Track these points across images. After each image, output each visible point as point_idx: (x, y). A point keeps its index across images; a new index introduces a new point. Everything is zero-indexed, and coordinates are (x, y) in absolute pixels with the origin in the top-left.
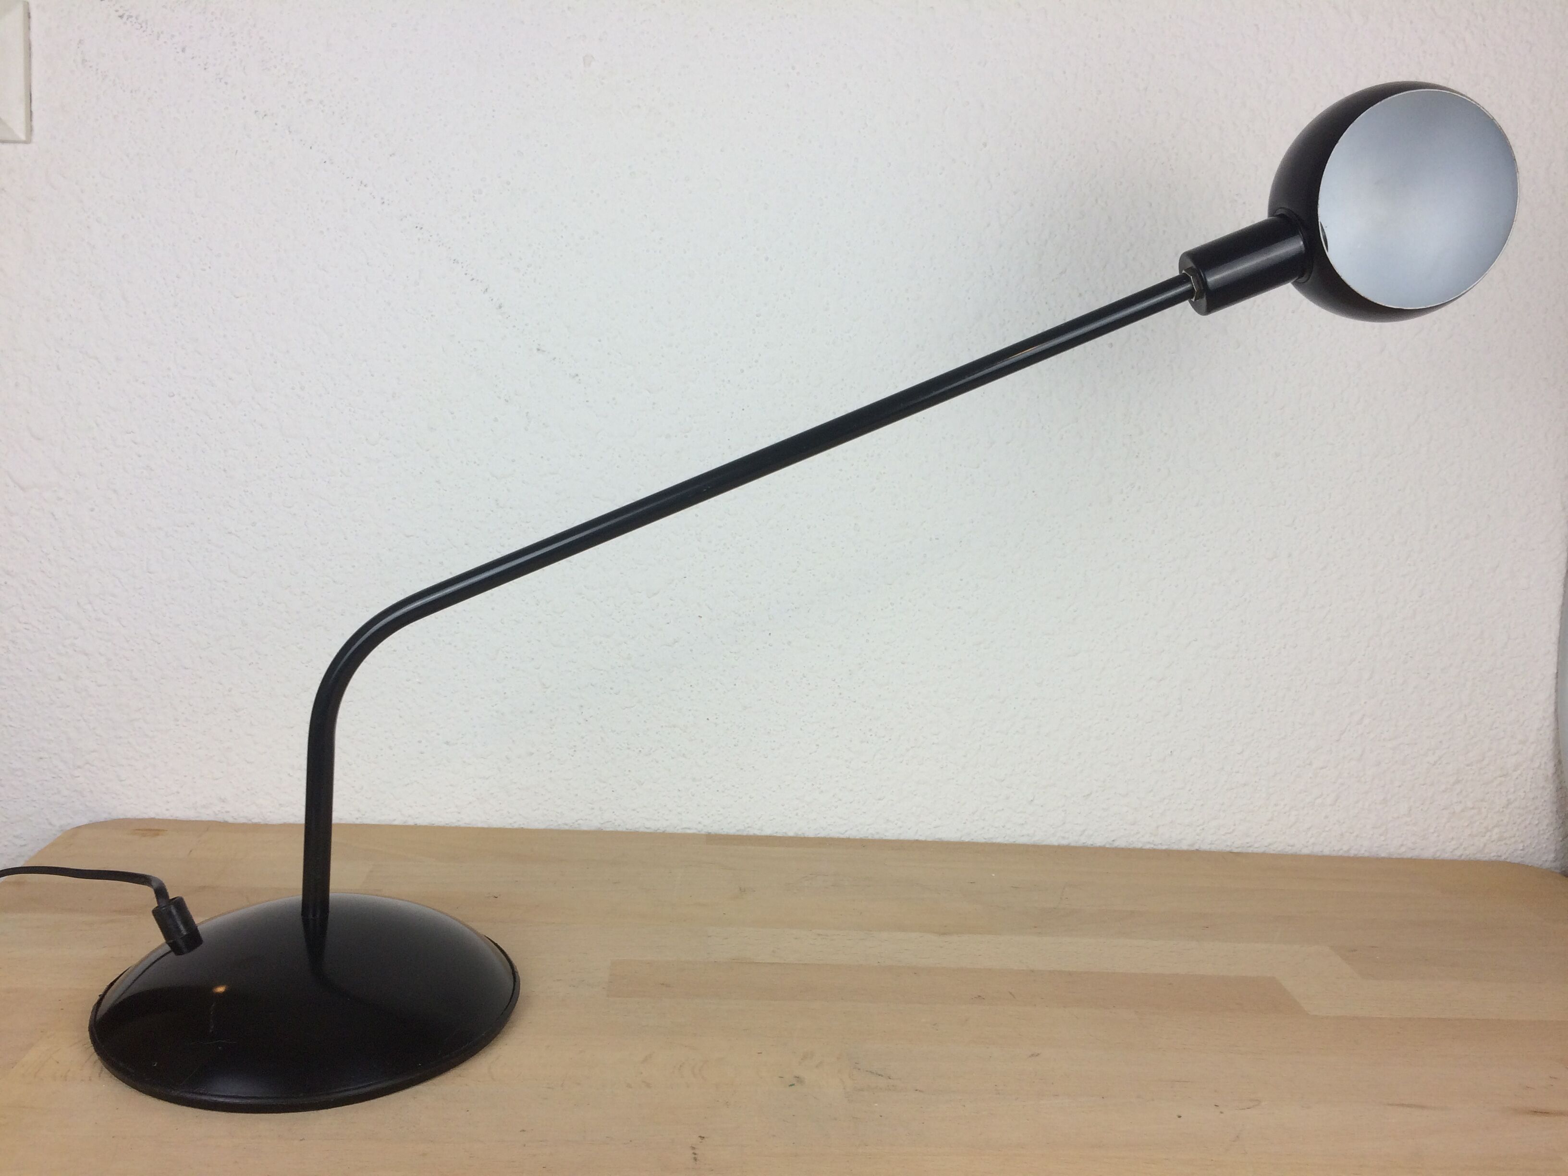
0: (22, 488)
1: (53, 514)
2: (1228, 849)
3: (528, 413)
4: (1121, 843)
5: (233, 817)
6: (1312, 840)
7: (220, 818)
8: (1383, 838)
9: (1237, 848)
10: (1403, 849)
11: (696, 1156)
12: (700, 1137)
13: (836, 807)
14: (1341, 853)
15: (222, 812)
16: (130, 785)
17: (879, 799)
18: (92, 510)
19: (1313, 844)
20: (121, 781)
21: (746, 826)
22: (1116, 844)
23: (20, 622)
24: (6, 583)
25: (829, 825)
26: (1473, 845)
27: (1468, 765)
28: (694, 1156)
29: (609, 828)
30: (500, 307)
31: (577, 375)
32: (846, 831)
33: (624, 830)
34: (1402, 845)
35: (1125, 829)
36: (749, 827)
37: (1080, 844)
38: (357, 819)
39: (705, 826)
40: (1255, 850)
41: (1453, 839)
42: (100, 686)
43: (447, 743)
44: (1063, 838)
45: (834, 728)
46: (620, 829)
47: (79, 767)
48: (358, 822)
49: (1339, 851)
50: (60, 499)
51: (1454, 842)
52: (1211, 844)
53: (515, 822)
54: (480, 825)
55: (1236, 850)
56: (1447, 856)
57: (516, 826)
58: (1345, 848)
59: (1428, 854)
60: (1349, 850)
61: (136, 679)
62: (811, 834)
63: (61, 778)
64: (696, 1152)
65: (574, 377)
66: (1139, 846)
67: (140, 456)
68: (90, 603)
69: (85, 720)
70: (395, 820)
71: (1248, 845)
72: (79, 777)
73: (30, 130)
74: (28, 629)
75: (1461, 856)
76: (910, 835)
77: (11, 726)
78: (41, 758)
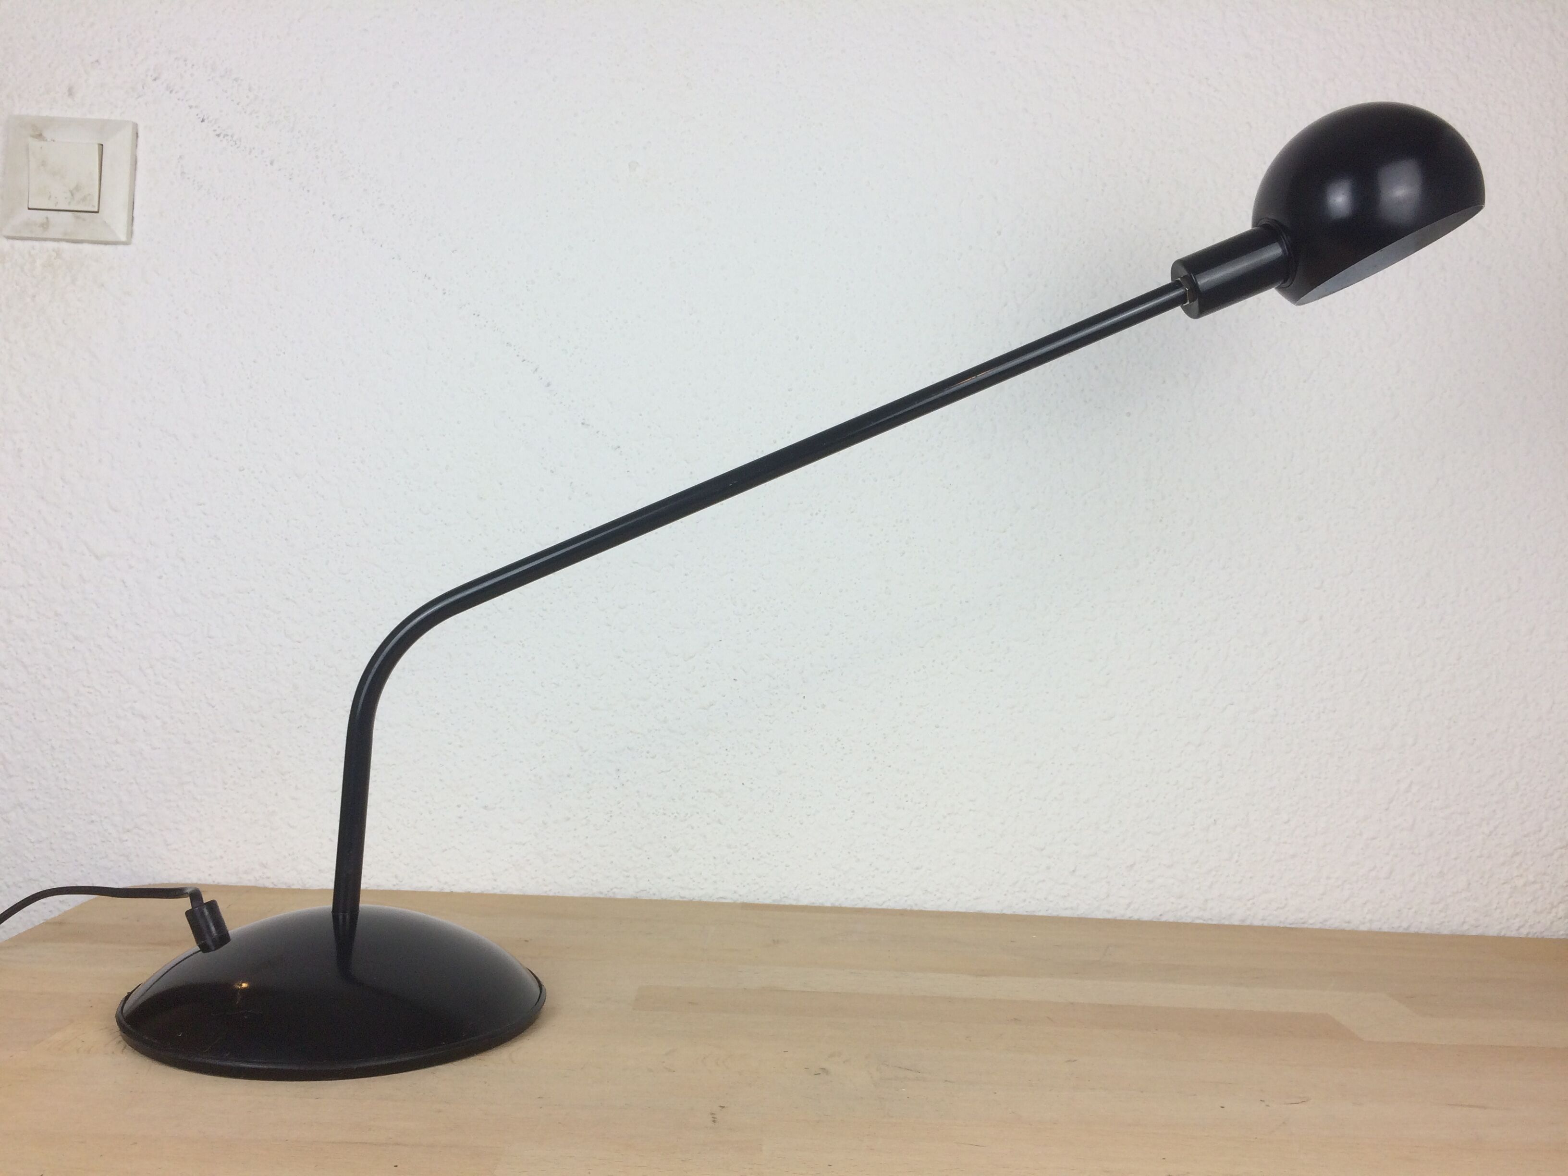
0: (97, 557)
1: (123, 582)
2: (1282, 925)
3: (572, 483)
4: (1169, 918)
5: (273, 883)
6: (1369, 917)
7: (261, 883)
8: (1443, 914)
9: (1290, 924)
10: (1466, 927)
11: (715, 1119)
12: (721, 1106)
13: (873, 877)
14: (1401, 930)
15: (263, 878)
16: (176, 850)
17: (917, 869)
18: (160, 577)
19: (1371, 921)
20: (168, 845)
21: (782, 896)
22: (1163, 919)
23: (84, 686)
24: (74, 648)
25: (866, 896)
26: (1539, 922)
27: (1525, 836)
28: (713, 1119)
29: (644, 896)
30: (548, 385)
31: (619, 447)
32: (884, 902)
33: (660, 898)
34: (1464, 923)
35: (1173, 903)
36: (784, 897)
37: (1126, 917)
38: (394, 885)
39: (740, 896)
40: (1310, 927)
41: (1517, 916)
42: (155, 749)
43: (485, 807)
44: (1108, 912)
45: (869, 793)
46: (655, 898)
47: (128, 831)
48: (395, 889)
49: (1400, 927)
50: (131, 567)
51: (1517, 920)
52: (1263, 920)
53: (550, 890)
54: (515, 893)
55: (1289, 926)
56: (1513, 934)
57: (551, 894)
58: (1405, 925)
59: (1493, 932)
60: (1409, 926)
61: (189, 743)
62: (848, 904)
63: (110, 842)
64: (715, 1116)
65: (616, 449)
66: (1189, 920)
67: (208, 526)
68: (151, 667)
69: (137, 784)
70: (431, 887)
71: (1303, 921)
72: (126, 841)
73: (131, 233)
74: (91, 693)
75: (1528, 934)
76: (950, 907)
77: (66, 789)
78: (92, 822)
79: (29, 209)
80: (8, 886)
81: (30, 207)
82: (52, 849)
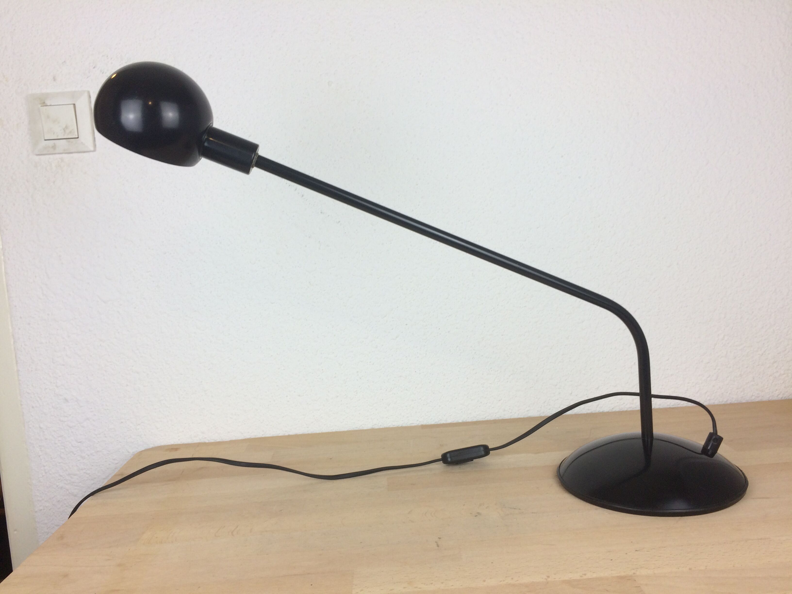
0: (104, 302)
2: (668, 407)
3: (319, 241)
4: (617, 409)
5: (208, 440)
6: (708, 398)
7: (203, 441)
8: (743, 393)
9: (673, 406)
10: (753, 398)
11: (438, 545)
12: (439, 538)
13: (480, 406)
14: (723, 403)
15: (203, 438)
16: (162, 430)
17: (499, 401)
18: (135, 308)
19: (709, 400)
20: (158, 429)
21: (439, 420)
22: (614, 410)
23: (108, 362)
24: (100, 345)
25: (477, 415)
26: (787, 392)
27: (778, 354)
28: (437, 545)
29: (376, 427)
30: (303, 196)
31: (339, 222)
32: (486, 417)
33: (383, 427)
34: (752, 396)
35: (618, 403)
36: (440, 420)
37: (597, 411)
38: (263, 435)
39: (420, 422)
40: (681, 406)
41: (777, 390)
42: (145, 386)
43: (299, 396)
44: (589, 410)
45: (474, 369)
46: (381, 427)
47: (139, 424)
48: (263, 436)
49: (722, 401)
51: (777, 392)
52: (660, 405)
53: (333, 429)
54: (318, 432)
55: (672, 407)
56: (775, 398)
57: (334, 431)
58: (725, 400)
59: (766, 398)
60: (727, 401)
62: (470, 420)
63: (131, 430)
64: (438, 543)
65: (338, 223)
66: (625, 409)
69: (139, 403)
70: (279, 434)
71: (678, 403)
72: (139, 429)
73: (95, 146)
74: (112, 365)
75: (782, 398)
76: (516, 416)
77: (108, 409)
78: (122, 422)
79: (45, 140)
80: (88, 456)
81: (46, 139)
82: (106, 437)
